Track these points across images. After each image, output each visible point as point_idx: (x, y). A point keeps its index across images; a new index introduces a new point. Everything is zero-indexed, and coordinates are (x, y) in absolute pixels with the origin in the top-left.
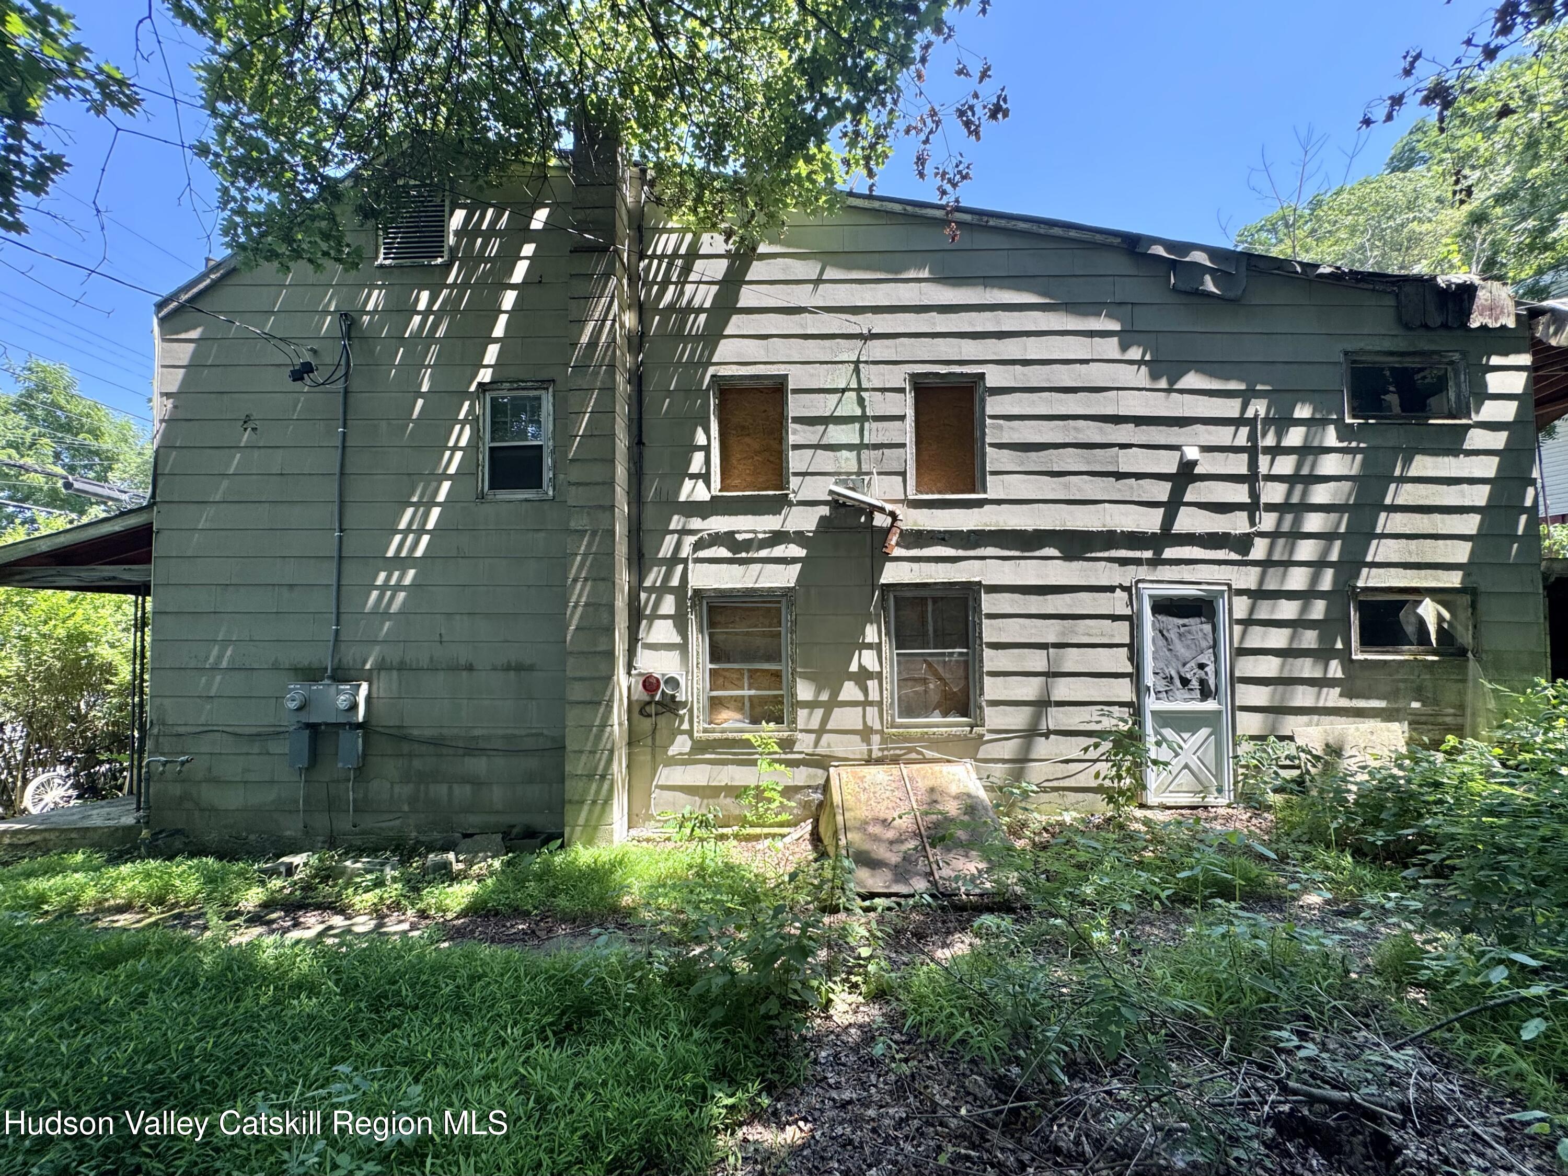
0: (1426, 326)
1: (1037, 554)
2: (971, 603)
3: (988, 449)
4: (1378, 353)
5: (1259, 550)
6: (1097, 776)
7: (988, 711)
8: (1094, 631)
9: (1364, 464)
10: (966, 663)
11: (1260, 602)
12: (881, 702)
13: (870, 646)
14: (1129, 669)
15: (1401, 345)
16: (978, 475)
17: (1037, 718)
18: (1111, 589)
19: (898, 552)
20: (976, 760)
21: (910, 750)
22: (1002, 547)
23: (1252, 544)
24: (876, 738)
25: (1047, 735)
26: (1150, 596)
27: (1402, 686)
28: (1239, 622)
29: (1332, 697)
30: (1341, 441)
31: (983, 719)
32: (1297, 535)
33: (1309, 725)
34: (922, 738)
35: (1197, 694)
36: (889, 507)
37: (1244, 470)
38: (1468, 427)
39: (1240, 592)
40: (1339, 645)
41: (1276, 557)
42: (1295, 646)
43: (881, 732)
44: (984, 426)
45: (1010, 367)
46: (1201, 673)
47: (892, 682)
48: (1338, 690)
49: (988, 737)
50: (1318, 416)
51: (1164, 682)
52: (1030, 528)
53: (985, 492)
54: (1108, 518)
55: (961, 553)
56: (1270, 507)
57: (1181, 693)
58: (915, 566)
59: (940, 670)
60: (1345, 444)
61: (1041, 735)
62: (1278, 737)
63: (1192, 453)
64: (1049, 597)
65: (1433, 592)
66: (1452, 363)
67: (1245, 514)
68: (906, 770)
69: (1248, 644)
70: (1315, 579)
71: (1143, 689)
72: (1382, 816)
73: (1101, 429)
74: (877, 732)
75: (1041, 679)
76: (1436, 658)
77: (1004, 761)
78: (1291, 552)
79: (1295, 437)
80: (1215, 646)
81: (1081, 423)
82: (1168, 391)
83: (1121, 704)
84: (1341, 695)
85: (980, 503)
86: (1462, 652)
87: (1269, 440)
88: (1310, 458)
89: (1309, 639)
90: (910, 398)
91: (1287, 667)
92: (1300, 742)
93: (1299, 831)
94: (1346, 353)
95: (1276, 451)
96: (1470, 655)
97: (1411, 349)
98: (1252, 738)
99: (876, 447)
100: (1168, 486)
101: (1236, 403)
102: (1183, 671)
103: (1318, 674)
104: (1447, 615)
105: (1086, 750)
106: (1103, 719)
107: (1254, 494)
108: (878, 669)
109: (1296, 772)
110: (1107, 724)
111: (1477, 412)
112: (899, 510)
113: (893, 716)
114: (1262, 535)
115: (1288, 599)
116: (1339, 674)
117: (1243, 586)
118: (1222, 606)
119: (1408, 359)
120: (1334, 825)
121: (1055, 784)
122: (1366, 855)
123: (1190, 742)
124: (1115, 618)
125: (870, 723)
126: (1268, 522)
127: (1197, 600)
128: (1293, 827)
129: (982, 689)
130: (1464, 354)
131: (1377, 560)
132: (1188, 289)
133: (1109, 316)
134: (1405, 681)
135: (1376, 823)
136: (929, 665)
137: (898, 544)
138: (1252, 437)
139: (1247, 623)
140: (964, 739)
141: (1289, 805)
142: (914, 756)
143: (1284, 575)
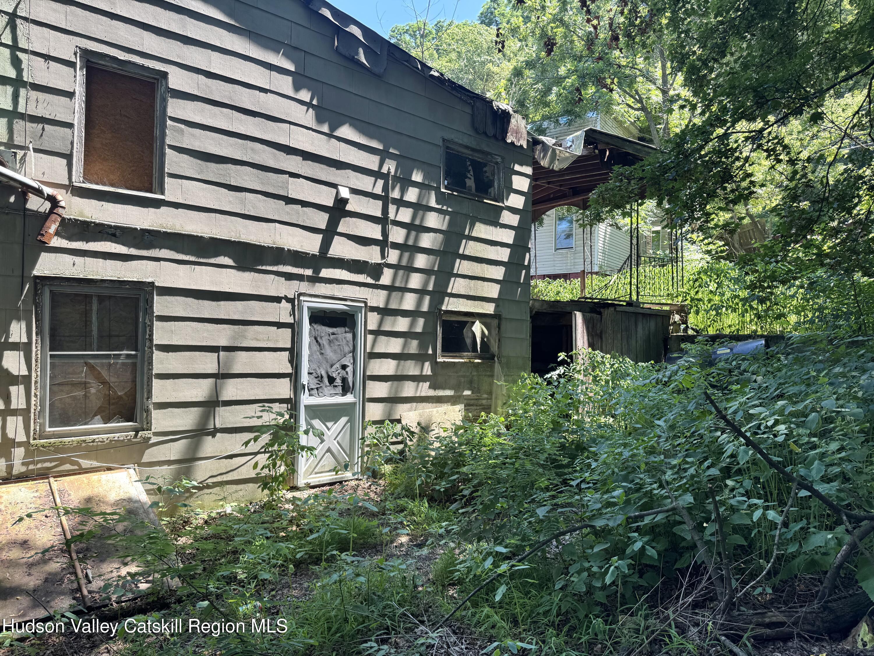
0: (485, 133)
1: (212, 261)
2: (142, 304)
3: (168, 151)
4: (461, 145)
5: (386, 278)
6: (255, 466)
7: (156, 414)
8: (260, 337)
9: (450, 224)
10: (134, 365)
11: (386, 317)
12: (28, 409)
13: (15, 347)
14: (289, 370)
15: (472, 143)
16: (156, 174)
17: (206, 418)
18: (277, 300)
19: (56, 242)
20: (140, 465)
21: (63, 461)
22: (178, 251)
23: (382, 273)
24: (19, 453)
25: (213, 433)
26: (309, 308)
27: (462, 380)
28: (372, 332)
29: (424, 389)
30: (438, 204)
31: (149, 422)
32: (411, 269)
33: (410, 410)
34: (78, 447)
35: (339, 390)
36: (47, 190)
37: (378, 214)
38: (502, 208)
39: (373, 309)
40: (430, 352)
41: (397, 284)
42: (406, 352)
43: (26, 444)
44: (164, 126)
45: (195, 76)
46: (343, 373)
47: (43, 388)
48: (428, 383)
49: (154, 439)
50: (427, 183)
51: (316, 381)
52: (206, 235)
53: (163, 193)
54: (278, 237)
55: (133, 251)
56: (395, 246)
57: (328, 390)
58: (79, 260)
59: (104, 373)
60: (439, 207)
61: (208, 434)
62: (390, 421)
63: (345, 193)
64: (222, 303)
65: (481, 316)
66: (497, 163)
67: (378, 248)
68: (55, 484)
69: (377, 350)
70: (419, 303)
71: (299, 387)
72: (445, 471)
73: (275, 156)
74: (20, 444)
75: (211, 381)
76: (479, 361)
77: (169, 462)
78: (407, 282)
79: (412, 195)
80: (354, 351)
81: (258, 146)
82: (330, 136)
83: (281, 401)
84: (430, 387)
85: (157, 204)
86: (492, 357)
87: (396, 194)
88: (421, 213)
89: (414, 347)
90: (81, 75)
91: (401, 367)
92: (404, 422)
93: (399, 490)
94: (444, 140)
95: (401, 203)
96: (496, 359)
97: (478, 148)
98: (375, 422)
99: (34, 119)
100: (326, 216)
101: (376, 159)
102: (330, 371)
103: (417, 373)
104: (486, 332)
105: (247, 443)
106: (265, 414)
107: (385, 233)
108: (24, 372)
109: (401, 447)
110: (268, 418)
111: (507, 199)
112: (61, 196)
113: (42, 426)
114: (389, 266)
115: (403, 316)
116: (429, 373)
117: (375, 305)
118: (360, 318)
119: (476, 155)
120: (418, 482)
121: (219, 479)
122: (436, 501)
123: (332, 430)
124: (279, 325)
125: (11, 434)
126: (393, 256)
127: (344, 313)
128: (396, 486)
129: (150, 392)
130: (503, 158)
131: (454, 292)
132: (347, 54)
133: (286, 55)
134: (464, 376)
135: (441, 476)
136: (92, 368)
137: (57, 233)
138: (385, 188)
139: (377, 333)
140: (129, 444)
141: (395, 472)
142: (67, 467)
143: (402, 298)
